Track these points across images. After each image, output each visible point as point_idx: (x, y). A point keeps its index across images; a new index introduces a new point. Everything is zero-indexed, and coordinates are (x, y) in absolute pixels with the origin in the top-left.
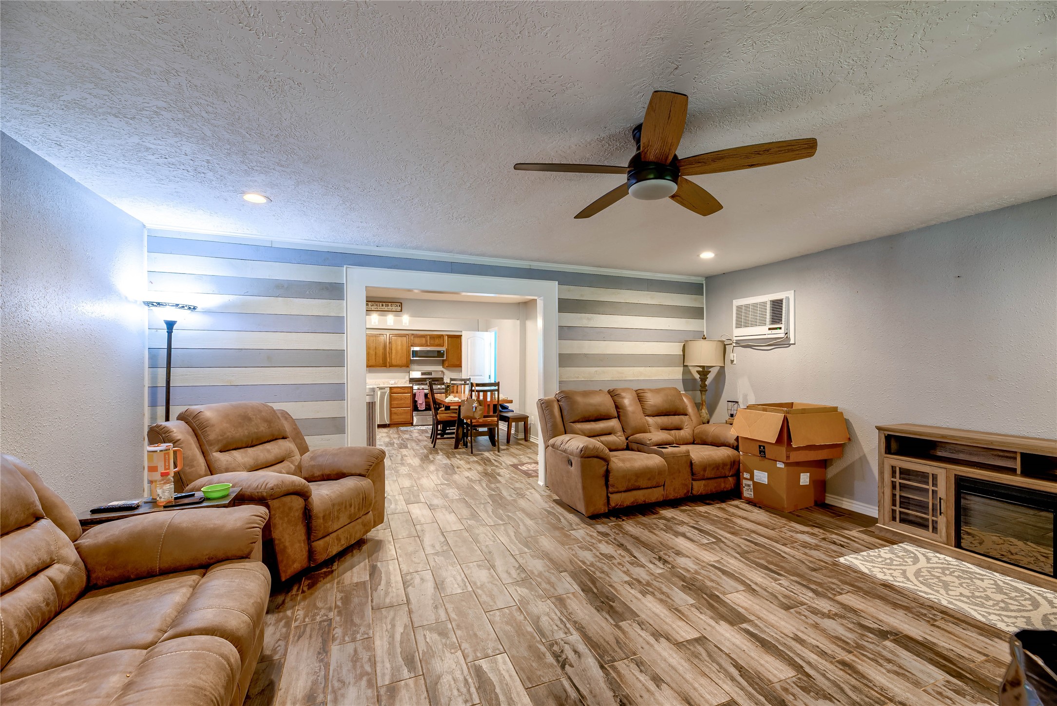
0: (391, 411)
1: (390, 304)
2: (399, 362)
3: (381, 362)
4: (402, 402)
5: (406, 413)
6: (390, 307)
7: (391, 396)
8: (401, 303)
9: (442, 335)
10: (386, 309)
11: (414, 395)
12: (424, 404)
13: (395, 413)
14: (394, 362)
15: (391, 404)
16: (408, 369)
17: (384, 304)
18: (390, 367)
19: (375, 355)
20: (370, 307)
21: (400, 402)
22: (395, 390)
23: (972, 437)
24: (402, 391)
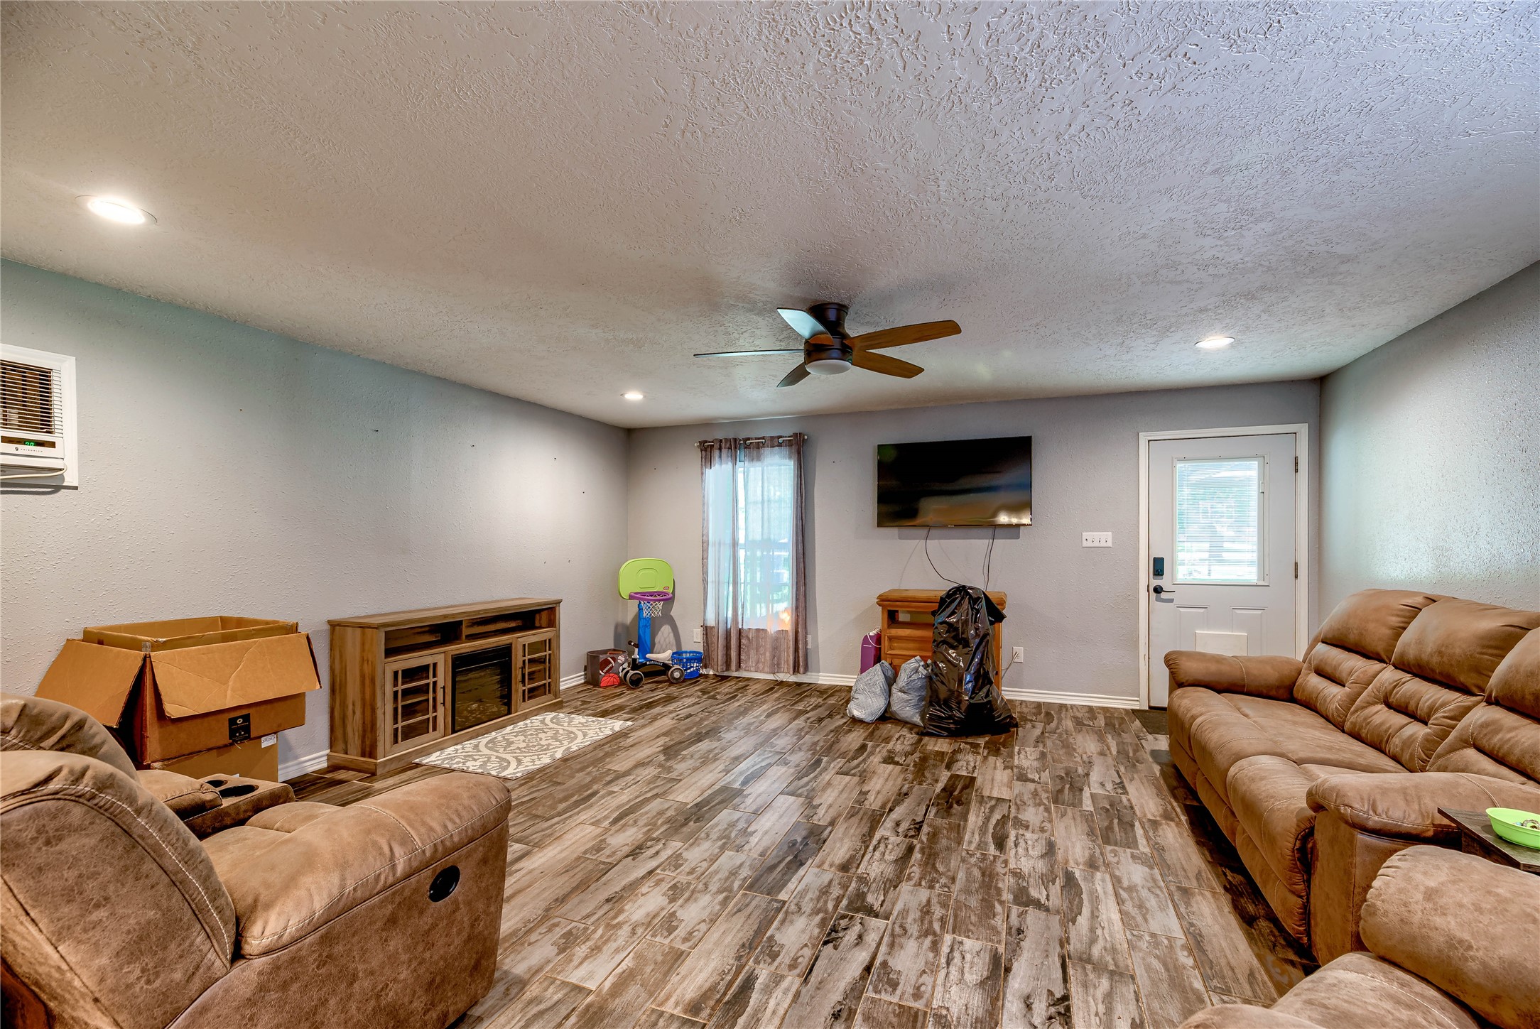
23: (463, 611)
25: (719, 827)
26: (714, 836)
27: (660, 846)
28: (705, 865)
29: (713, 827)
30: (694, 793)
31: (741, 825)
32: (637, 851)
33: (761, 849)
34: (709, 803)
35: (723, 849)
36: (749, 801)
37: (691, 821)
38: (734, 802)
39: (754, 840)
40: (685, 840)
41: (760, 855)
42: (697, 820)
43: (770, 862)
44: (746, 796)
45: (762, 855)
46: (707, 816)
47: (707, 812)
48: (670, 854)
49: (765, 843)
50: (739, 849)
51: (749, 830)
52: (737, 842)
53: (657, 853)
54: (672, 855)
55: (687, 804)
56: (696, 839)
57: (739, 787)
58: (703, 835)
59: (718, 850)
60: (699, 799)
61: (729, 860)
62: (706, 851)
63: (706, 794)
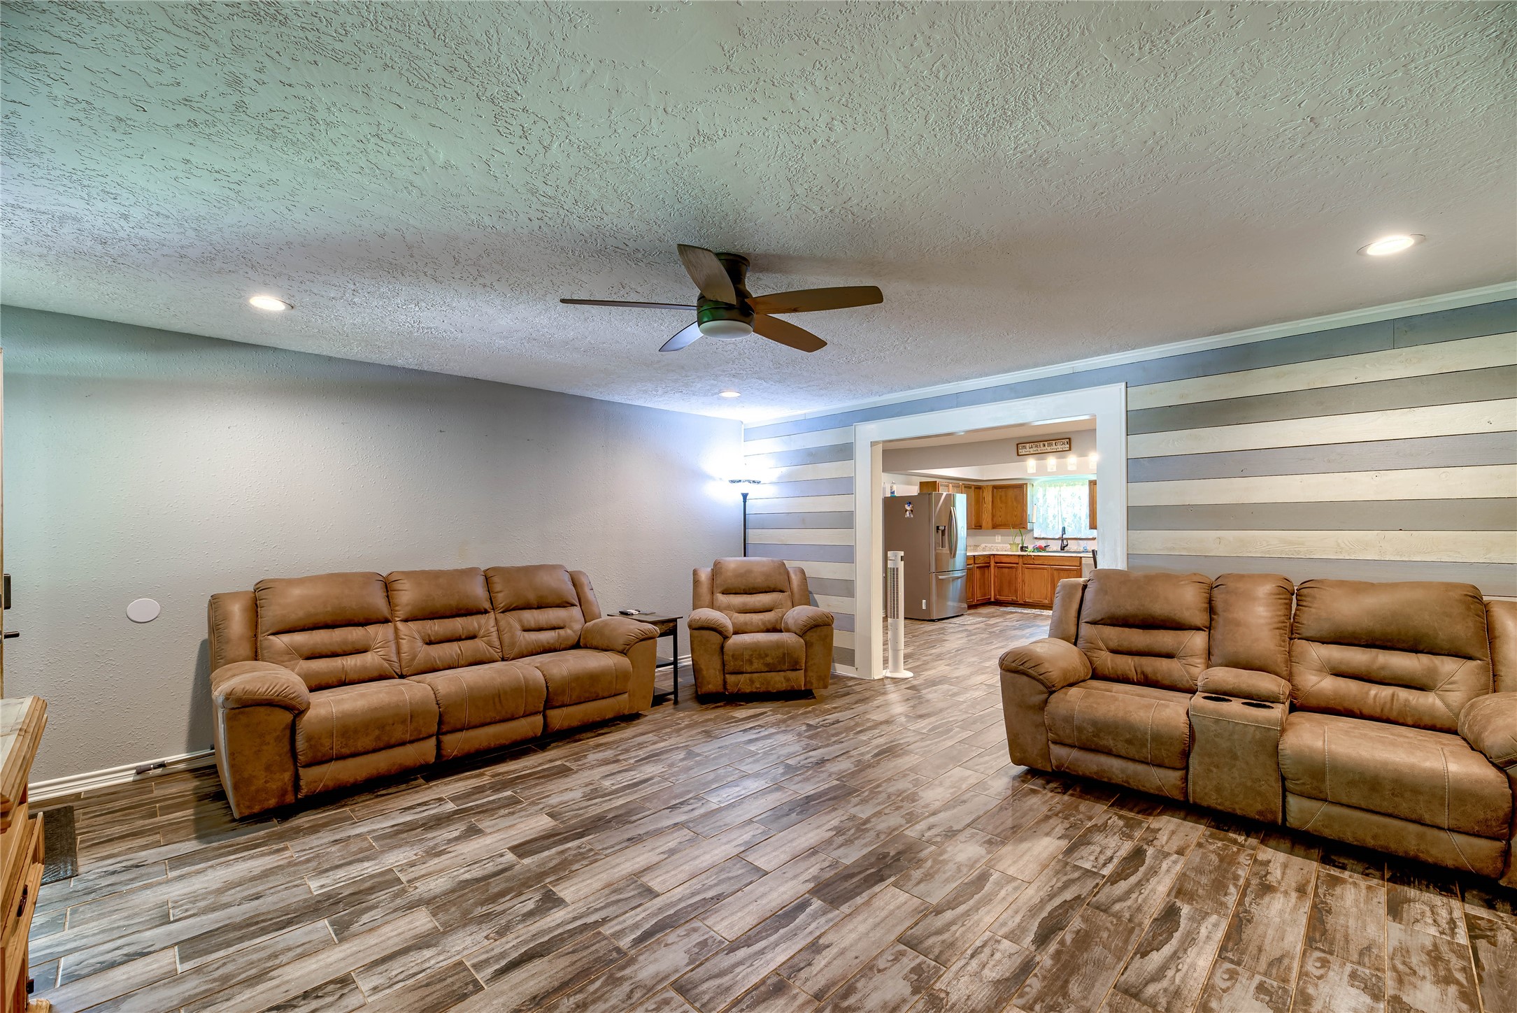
1: (1054, 442)
6: (1054, 447)
8: (1069, 439)
10: (1049, 449)
17: (1046, 443)
20: (1028, 449)
25: (864, 841)
26: (872, 834)
27: (928, 834)
28: (887, 811)
29: (870, 843)
30: (882, 904)
31: (841, 839)
32: (949, 834)
33: (833, 814)
34: (866, 880)
35: (867, 821)
36: (814, 871)
37: (893, 857)
38: (832, 873)
39: (835, 823)
40: (901, 835)
41: (836, 809)
42: (885, 855)
43: (831, 802)
44: (815, 878)
45: (835, 809)
46: (873, 859)
47: (872, 865)
48: (917, 825)
49: (828, 817)
50: (852, 818)
51: (835, 833)
52: (851, 824)
53: (929, 829)
54: (915, 824)
55: (895, 885)
56: (890, 834)
57: (815, 899)
58: (883, 837)
59: (872, 820)
60: (877, 888)
61: (864, 812)
62: (883, 821)
63: (865, 896)
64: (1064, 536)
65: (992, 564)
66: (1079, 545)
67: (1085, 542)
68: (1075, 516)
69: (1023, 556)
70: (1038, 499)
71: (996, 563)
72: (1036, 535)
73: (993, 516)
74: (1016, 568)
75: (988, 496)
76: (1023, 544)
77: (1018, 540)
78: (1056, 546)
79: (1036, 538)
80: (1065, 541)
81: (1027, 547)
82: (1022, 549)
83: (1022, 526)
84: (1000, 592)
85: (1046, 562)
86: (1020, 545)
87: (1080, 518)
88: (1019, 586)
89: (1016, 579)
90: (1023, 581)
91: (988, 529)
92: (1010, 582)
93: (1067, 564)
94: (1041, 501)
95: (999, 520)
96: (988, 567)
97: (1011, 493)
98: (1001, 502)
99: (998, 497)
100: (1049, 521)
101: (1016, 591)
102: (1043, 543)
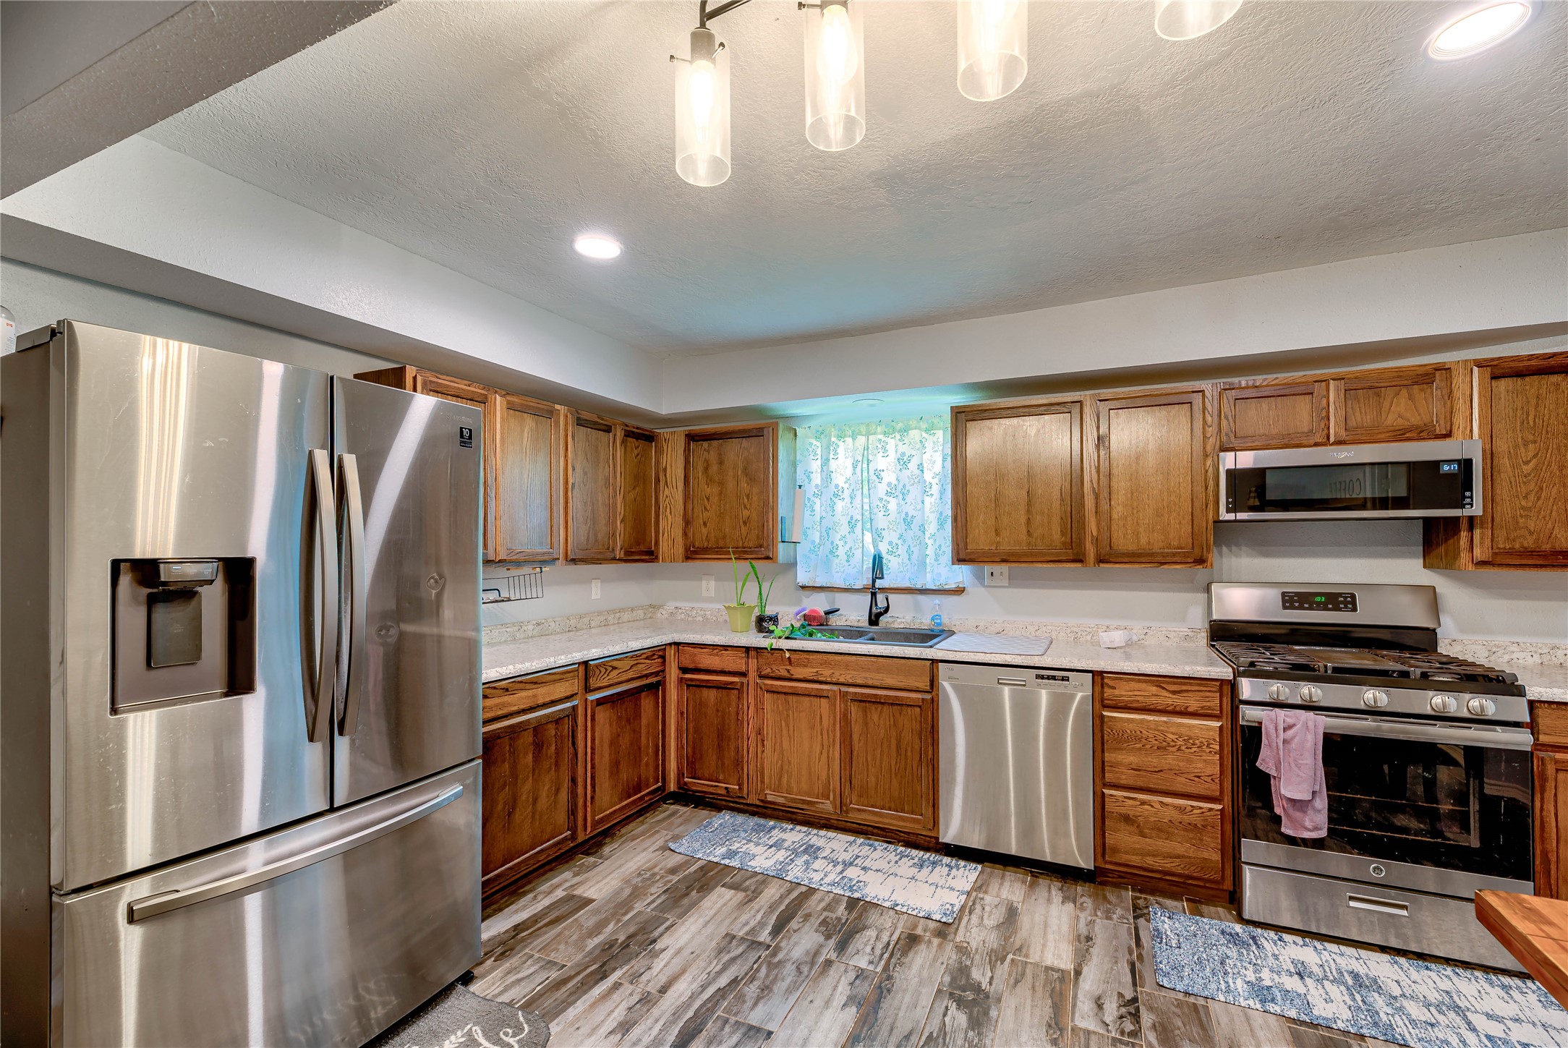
0: (1100, 802)
2: (1150, 539)
3: (1056, 536)
4: (1170, 760)
5: (1193, 827)
7: (1099, 723)
9: (1444, 369)
11: (1251, 738)
12: (1322, 803)
13: (1127, 819)
14: (1123, 541)
15: (1100, 767)
16: (1200, 573)
18: (1101, 560)
19: (1029, 504)
21: (1154, 761)
22: (1123, 692)
24: (1167, 699)
64: (879, 583)
65: (673, 674)
66: (918, 608)
67: (937, 600)
68: (908, 521)
69: (759, 650)
70: (808, 475)
71: (684, 670)
72: (803, 577)
73: (687, 522)
74: (740, 689)
75: (673, 459)
76: (763, 607)
77: (750, 596)
78: (854, 612)
79: (803, 587)
80: (880, 597)
81: (774, 620)
82: (763, 623)
83: (763, 552)
84: (692, 764)
85: (826, 674)
86: (757, 612)
87: (922, 528)
88: (750, 745)
89: (739, 722)
90: (759, 732)
91: (673, 560)
92: (721, 735)
93: (891, 681)
94: (817, 479)
95: (702, 534)
96: (661, 683)
97: (735, 451)
98: (710, 481)
99: (700, 469)
100: (837, 539)
101: (738, 763)
102: (818, 604)
